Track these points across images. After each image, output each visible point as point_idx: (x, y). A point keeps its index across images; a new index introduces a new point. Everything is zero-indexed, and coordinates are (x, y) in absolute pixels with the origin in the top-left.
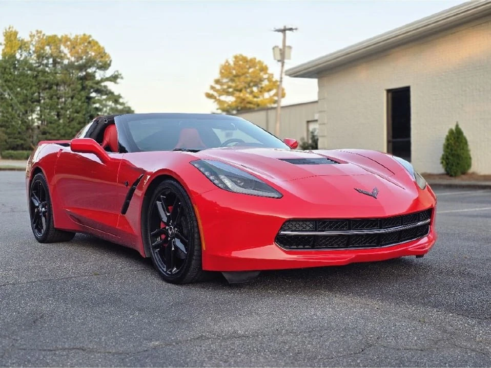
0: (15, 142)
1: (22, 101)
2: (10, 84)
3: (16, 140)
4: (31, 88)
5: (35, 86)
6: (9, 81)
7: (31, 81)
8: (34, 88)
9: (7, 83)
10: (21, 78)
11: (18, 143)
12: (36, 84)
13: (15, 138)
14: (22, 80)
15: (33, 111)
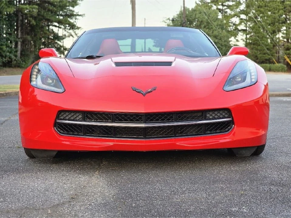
0: (264, 57)
1: (271, 23)
2: (262, 9)
3: (265, 55)
4: (278, 12)
5: (282, 9)
6: (261, 7)
7: (278, 6)
8: (281, 12)
9: (260, 9)
10: (271, 3)
11: (266, 58)
12: (283, 8)
13: (264, 54)
14: (272, 5)
15: (279, 31)
